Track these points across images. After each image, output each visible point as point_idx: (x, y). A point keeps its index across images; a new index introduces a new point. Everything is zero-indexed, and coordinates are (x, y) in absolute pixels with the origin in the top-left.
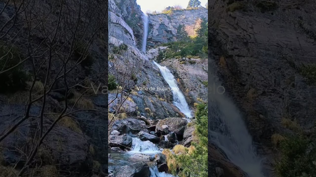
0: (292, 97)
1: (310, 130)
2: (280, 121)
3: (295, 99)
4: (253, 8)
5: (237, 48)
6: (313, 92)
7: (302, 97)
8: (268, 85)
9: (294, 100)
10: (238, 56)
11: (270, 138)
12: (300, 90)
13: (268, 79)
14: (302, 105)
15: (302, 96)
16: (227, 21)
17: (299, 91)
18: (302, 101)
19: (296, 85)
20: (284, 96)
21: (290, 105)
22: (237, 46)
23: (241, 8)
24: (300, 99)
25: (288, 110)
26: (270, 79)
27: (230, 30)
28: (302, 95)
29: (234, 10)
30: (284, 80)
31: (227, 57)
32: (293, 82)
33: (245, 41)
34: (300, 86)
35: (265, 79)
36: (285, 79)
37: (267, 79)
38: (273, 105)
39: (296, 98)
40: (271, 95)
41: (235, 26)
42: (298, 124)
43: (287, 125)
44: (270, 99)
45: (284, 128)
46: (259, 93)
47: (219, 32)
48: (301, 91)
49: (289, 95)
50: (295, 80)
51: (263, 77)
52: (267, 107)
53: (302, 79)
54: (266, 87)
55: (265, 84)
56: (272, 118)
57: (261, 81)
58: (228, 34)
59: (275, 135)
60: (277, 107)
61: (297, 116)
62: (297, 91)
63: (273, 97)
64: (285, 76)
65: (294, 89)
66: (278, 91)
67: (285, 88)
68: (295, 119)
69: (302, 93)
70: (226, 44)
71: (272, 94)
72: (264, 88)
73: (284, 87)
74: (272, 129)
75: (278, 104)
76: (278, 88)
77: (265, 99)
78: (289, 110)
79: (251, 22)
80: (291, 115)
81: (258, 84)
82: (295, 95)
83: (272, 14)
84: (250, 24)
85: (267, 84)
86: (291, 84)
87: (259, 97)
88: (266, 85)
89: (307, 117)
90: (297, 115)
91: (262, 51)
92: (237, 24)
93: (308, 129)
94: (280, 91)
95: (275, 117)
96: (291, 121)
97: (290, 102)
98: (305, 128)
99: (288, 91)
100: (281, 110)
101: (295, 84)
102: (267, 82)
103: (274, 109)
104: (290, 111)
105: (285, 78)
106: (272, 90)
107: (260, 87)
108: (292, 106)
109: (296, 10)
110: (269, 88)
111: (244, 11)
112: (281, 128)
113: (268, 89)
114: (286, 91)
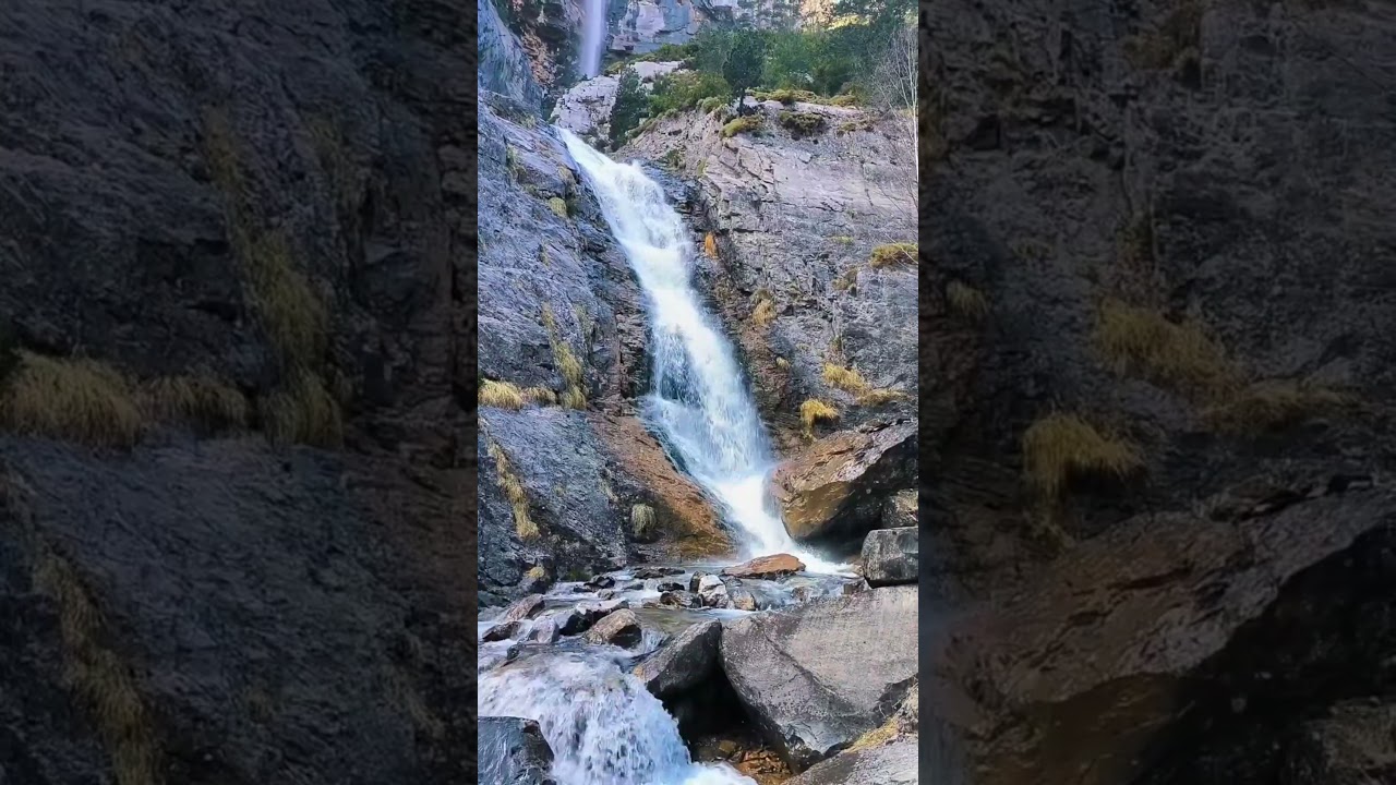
0: (1175, 153)
1: (1293, 383)
2: (1091, 326)
3: (1196, 168)
4: (775, 131)
5: (738, 215)
6: (1323, 113)
7: (1248, 154)
8: (1016, 75)
9: (1190, 178)
10: (740, 230)
11: (1015, 448)
12: (1231, 105)
13: (1020, 36)
14: (1244, 212)
15: (1248, 146)
16: (722, 158)
17: (1226, 111)
18: (1247, 183)
19: (1211, 70)
20: (1121, 145)
21: (1158, 214)
22: (737, 210)
23: (749, 130)
24: (1230, 165)
25: (1148, 244)
26: (1036, 35)
27: (725, 176)
28: (1248, 139)
29: (734, 134)
30: (1128, 38)
31: (718, 235)
32: (1190, 52)
33: (755, 198)
34: (1237, 77)
35: (1002, 36)
36: (1135, 31)
37: (1013, 33)
38: (1047, 211)
39: (1207, 158)
40: (1034, 142)
41: (737, 167)
42: (1212, 339)
43: (1135, 352)
44: (1027, 173)
45: (1112, 375)
46: (953, 134)
47: (704, 182)
48: (1243, 109)
49: (1157, 139)
50: (1206, 34)
51: (989, 17)
52: (1002, 224)
53: (1248, 27)
54: (1005, 86)
55: (997, 65)
56: (1031, 302)
57: (976, 47)
58: (720, 185)
59: (1049, 421)
60: (1073, 226)
61: (1210, 289)
62: (1215, 110)
63: (1048, 154)
64: (1134, 14)
65: (1198, 96)
66: (1086, 110)
67: (1133, 92)
68: (1196, 306)
69: (1248, 125)
70: (715, 206)
71: (1044, 134)
72: (990, 97)
73: (1127, 87)
74: (1031, 383)
75: (1081, 202)
76: (1088, 92)
77: (993, 169)
78: (1155, 251)
79: (769, 157)
80: (1171, 278)
81: (953, 70)
82: (1197, 142)
83: (816, 142)
84: (768, 161)
85: (1011, 66)
86: (1178, 62)
87: (955, 158)
88: (1007, 74)
89: (1277, 290)
90: (1211, 280)
91: (789, 219)
92: (740, 164)
93: (1284, 377)
94: (1096, 117)
95: (1056, 301)
96: (1168, 325)
97: (1162, 189)
98: (1260, 369)
99: (1149, 113)
100: (1101, 244)
101: (1205, 61)
102: (1011, 50)
103: (1051, 239)
104: (1162, 251)
105: (1133, 22)
106: (1045, 105)
107: (961, 89)
108: (1178, 217)
109: (864, 134)
110: (1028, 92)
111: (756, 135)
112: (1095, 372)
113: (1016, 104)
114: (1140, 111)
